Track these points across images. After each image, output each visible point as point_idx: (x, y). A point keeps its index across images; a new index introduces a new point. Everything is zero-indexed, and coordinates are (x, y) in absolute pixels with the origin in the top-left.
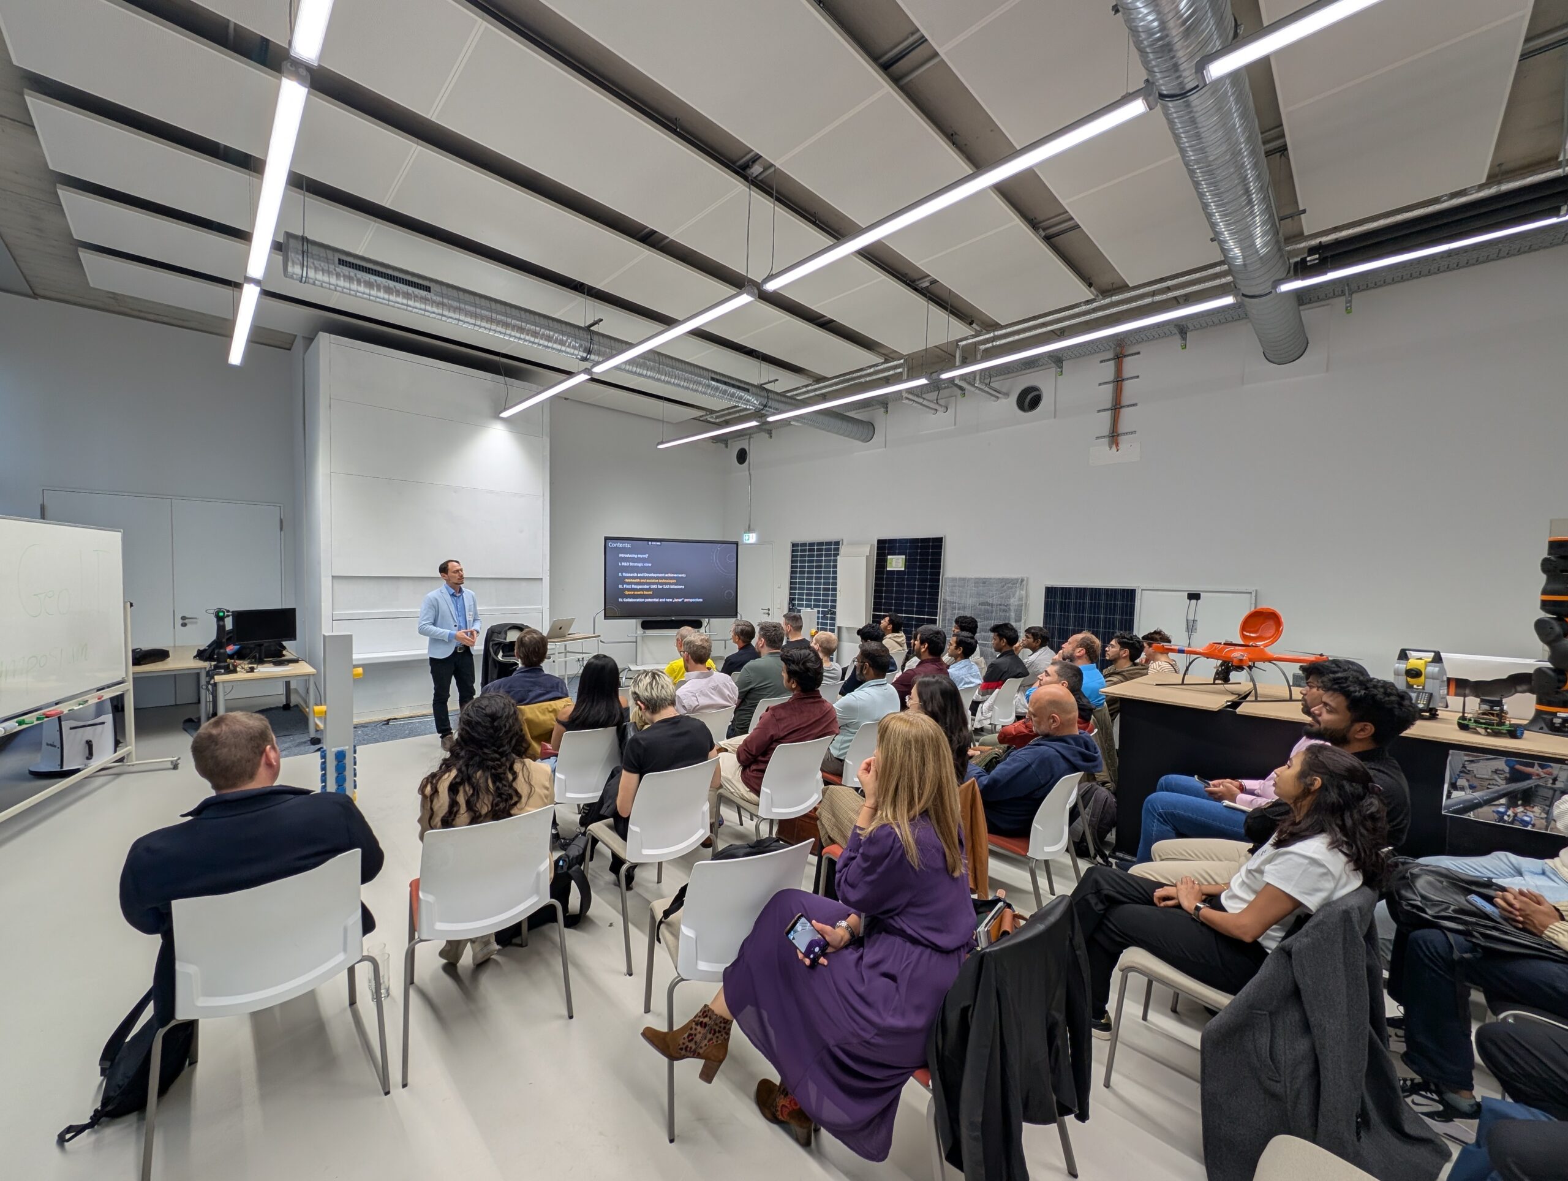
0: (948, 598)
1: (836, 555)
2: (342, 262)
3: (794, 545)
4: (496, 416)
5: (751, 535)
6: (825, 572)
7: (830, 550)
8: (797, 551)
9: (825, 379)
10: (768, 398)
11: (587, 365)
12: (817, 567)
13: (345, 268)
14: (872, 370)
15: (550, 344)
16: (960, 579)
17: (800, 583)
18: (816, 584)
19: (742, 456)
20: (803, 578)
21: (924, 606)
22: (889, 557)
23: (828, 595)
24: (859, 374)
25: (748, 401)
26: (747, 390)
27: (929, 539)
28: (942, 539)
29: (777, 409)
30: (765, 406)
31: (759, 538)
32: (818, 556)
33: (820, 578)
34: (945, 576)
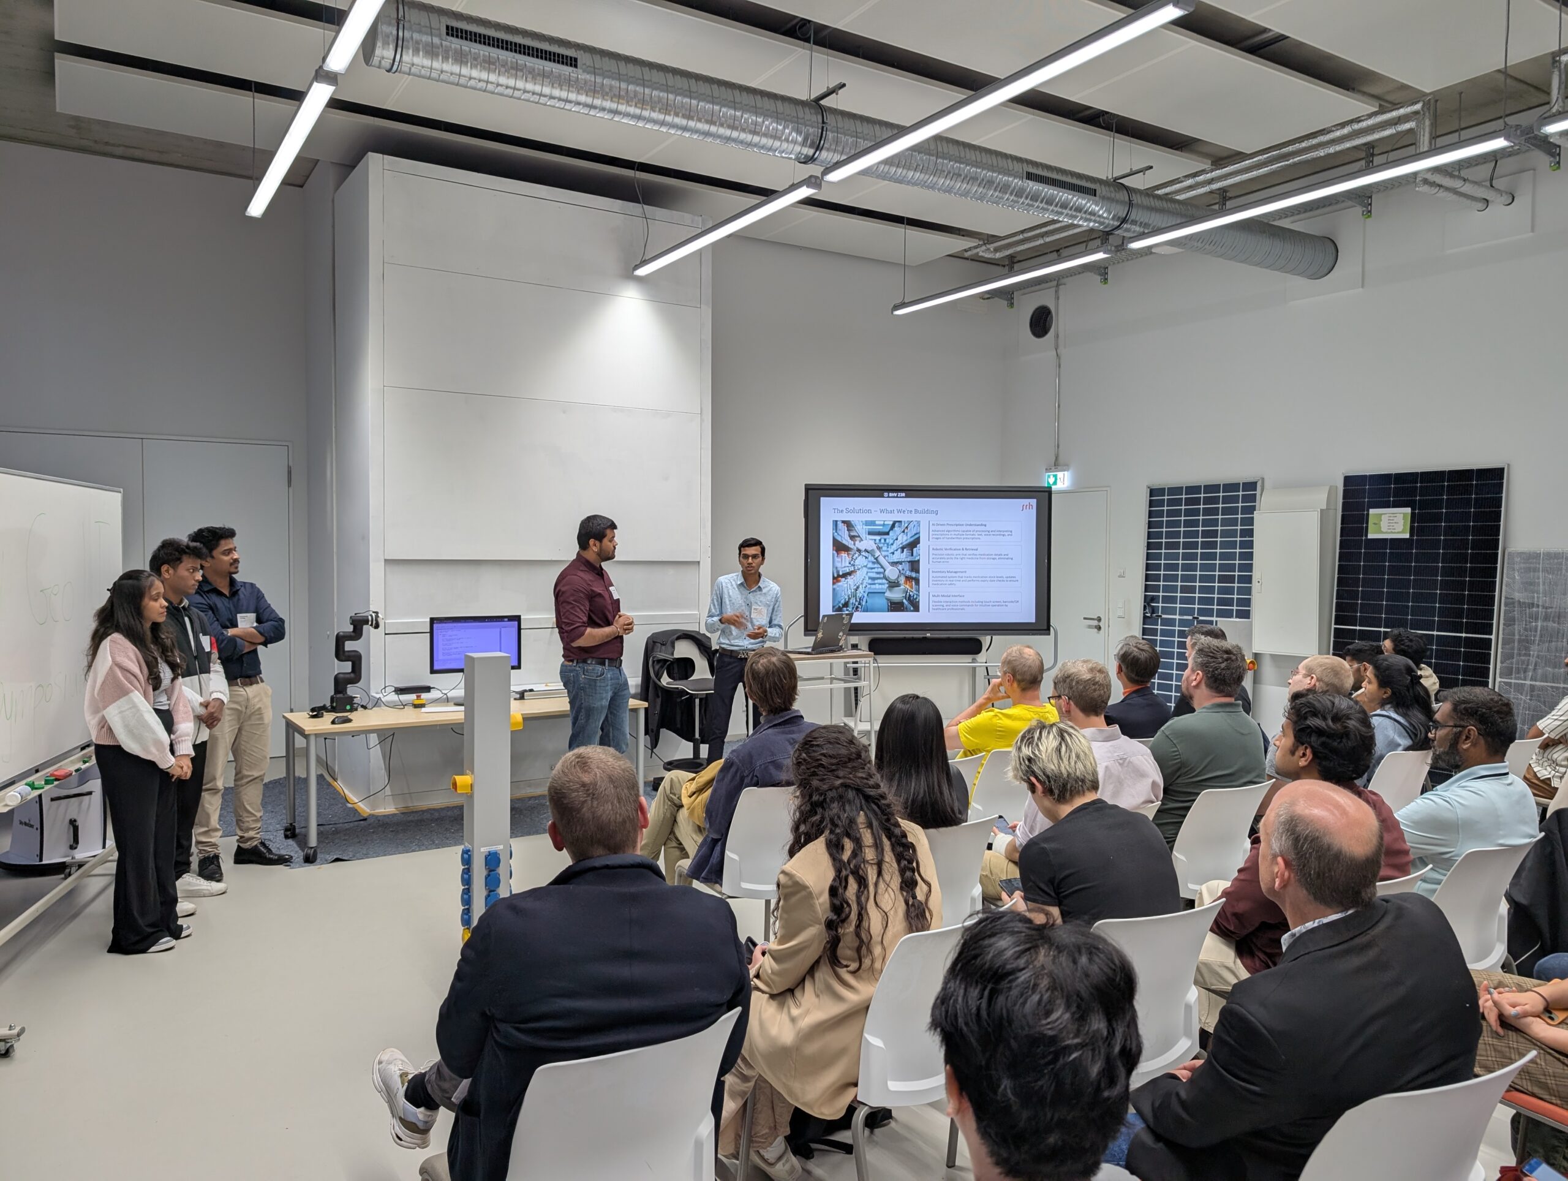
0: (1517, 596)
1: (1252, 509)
2: (452, 32)
3: (1153, 492)
4: (628, 274)
5: (1060, 474)
6: (1224, 545)
7: (1235, 499)
8: (1161, 503)
9: (1239, 156)
10: (1131, 204)
11: (815, 170)
12: (1205, 534)
13: (454, 40)
14: (1346, 130)
15: (756, 139)
16: (1549, 556)
17: (1168, 567)
18: (1204, 567)
19: (1041, 323)
20: (1176, 557)
21: (1459, 613)
22: (1372, 511)
23: (1230, 591)
24: (1314, 141)
25: (1093, 213)
26: (1094, 193)
27: (1471, 471)
28: (1502, 470)
29: (1146, 225)
30: (1124, 221)
31: (1077, 480)
32: (1207, 512)
33: (1213, 556)
34: (1511, 549)
